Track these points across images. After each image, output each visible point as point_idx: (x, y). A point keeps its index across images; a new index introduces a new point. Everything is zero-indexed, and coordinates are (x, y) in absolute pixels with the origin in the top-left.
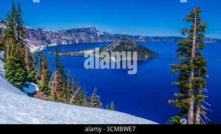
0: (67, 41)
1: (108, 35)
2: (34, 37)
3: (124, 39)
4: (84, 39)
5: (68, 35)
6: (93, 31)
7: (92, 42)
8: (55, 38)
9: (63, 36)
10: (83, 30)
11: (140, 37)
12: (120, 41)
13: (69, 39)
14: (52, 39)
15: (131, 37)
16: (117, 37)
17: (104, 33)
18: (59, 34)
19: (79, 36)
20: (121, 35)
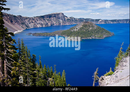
0: (42, 24)
1: (73, 19)
2: (16, 22)
3: (86, 22)
4: (54, 23)
5: (42, 19)
6: (61, 16)
7: (61, 25)
8: (32, 22)
9: (38, 21)
10: (54, 15)
11: (100, 20)
12: (82, 24)
13: (43, 23)
14: (29, 23)
15: (93, 20)
16: (81, 20)
17: (70, 18)
18: (35, 19)
19: (51, 20)
20: (84, 19)
